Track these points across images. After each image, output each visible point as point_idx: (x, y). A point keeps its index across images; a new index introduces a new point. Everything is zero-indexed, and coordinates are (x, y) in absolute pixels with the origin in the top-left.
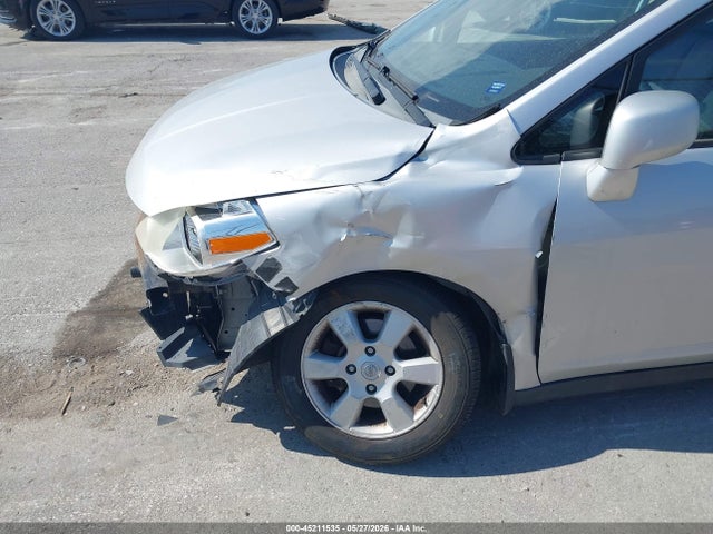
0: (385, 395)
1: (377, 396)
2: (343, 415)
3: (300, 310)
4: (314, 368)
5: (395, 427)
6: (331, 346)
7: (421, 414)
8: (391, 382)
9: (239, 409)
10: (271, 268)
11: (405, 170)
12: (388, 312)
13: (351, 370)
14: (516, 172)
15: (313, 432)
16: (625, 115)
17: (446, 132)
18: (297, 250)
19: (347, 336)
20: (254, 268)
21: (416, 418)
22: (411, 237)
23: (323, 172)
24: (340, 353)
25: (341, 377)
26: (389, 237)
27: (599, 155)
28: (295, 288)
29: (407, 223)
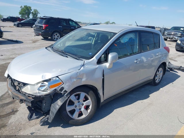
0: (83, 109)
1: (81, 110)
2: (75, 116)
3: (68, 96)
4: (69, 108)
5: (85, 115)
6: (71, 103)
7: (89, 111)
8: (83, 106)
9: (48, 126)
10: (62, 89)
11: (82, 68)
12: (80, 93)
13: (76, 106)
14: (98, 66)
15: (71, 122)
16: (110, 56)
17: (86, 61)
18: (67, 84)
19: (74, 100)
20: (58, 90)
21: (88, 112)
22: (85, 78)
23: (69, 70)
24: (73, 104)
25: (74, 108)
26: (82, 79)
27: (107, 62)
28: (67, 92)
29: (85, 76)
